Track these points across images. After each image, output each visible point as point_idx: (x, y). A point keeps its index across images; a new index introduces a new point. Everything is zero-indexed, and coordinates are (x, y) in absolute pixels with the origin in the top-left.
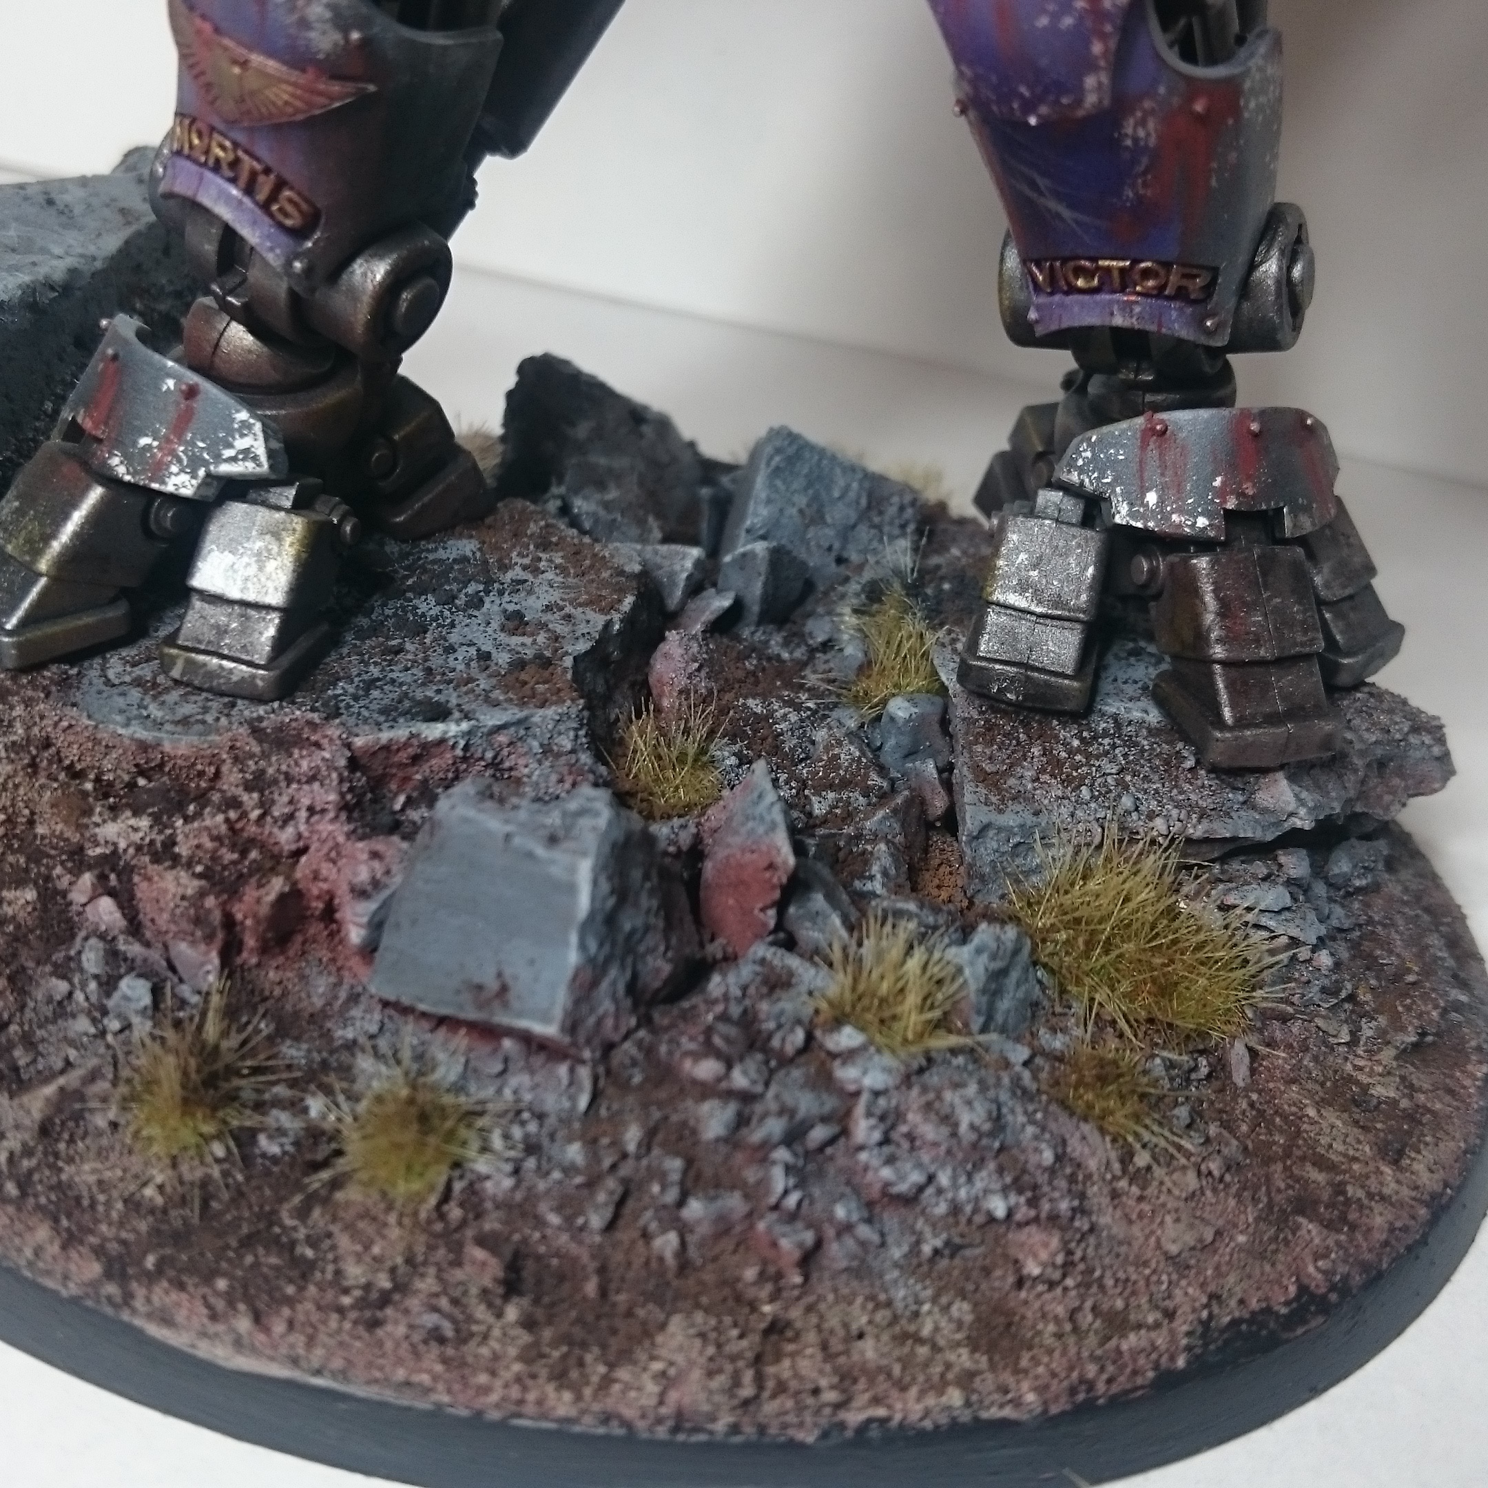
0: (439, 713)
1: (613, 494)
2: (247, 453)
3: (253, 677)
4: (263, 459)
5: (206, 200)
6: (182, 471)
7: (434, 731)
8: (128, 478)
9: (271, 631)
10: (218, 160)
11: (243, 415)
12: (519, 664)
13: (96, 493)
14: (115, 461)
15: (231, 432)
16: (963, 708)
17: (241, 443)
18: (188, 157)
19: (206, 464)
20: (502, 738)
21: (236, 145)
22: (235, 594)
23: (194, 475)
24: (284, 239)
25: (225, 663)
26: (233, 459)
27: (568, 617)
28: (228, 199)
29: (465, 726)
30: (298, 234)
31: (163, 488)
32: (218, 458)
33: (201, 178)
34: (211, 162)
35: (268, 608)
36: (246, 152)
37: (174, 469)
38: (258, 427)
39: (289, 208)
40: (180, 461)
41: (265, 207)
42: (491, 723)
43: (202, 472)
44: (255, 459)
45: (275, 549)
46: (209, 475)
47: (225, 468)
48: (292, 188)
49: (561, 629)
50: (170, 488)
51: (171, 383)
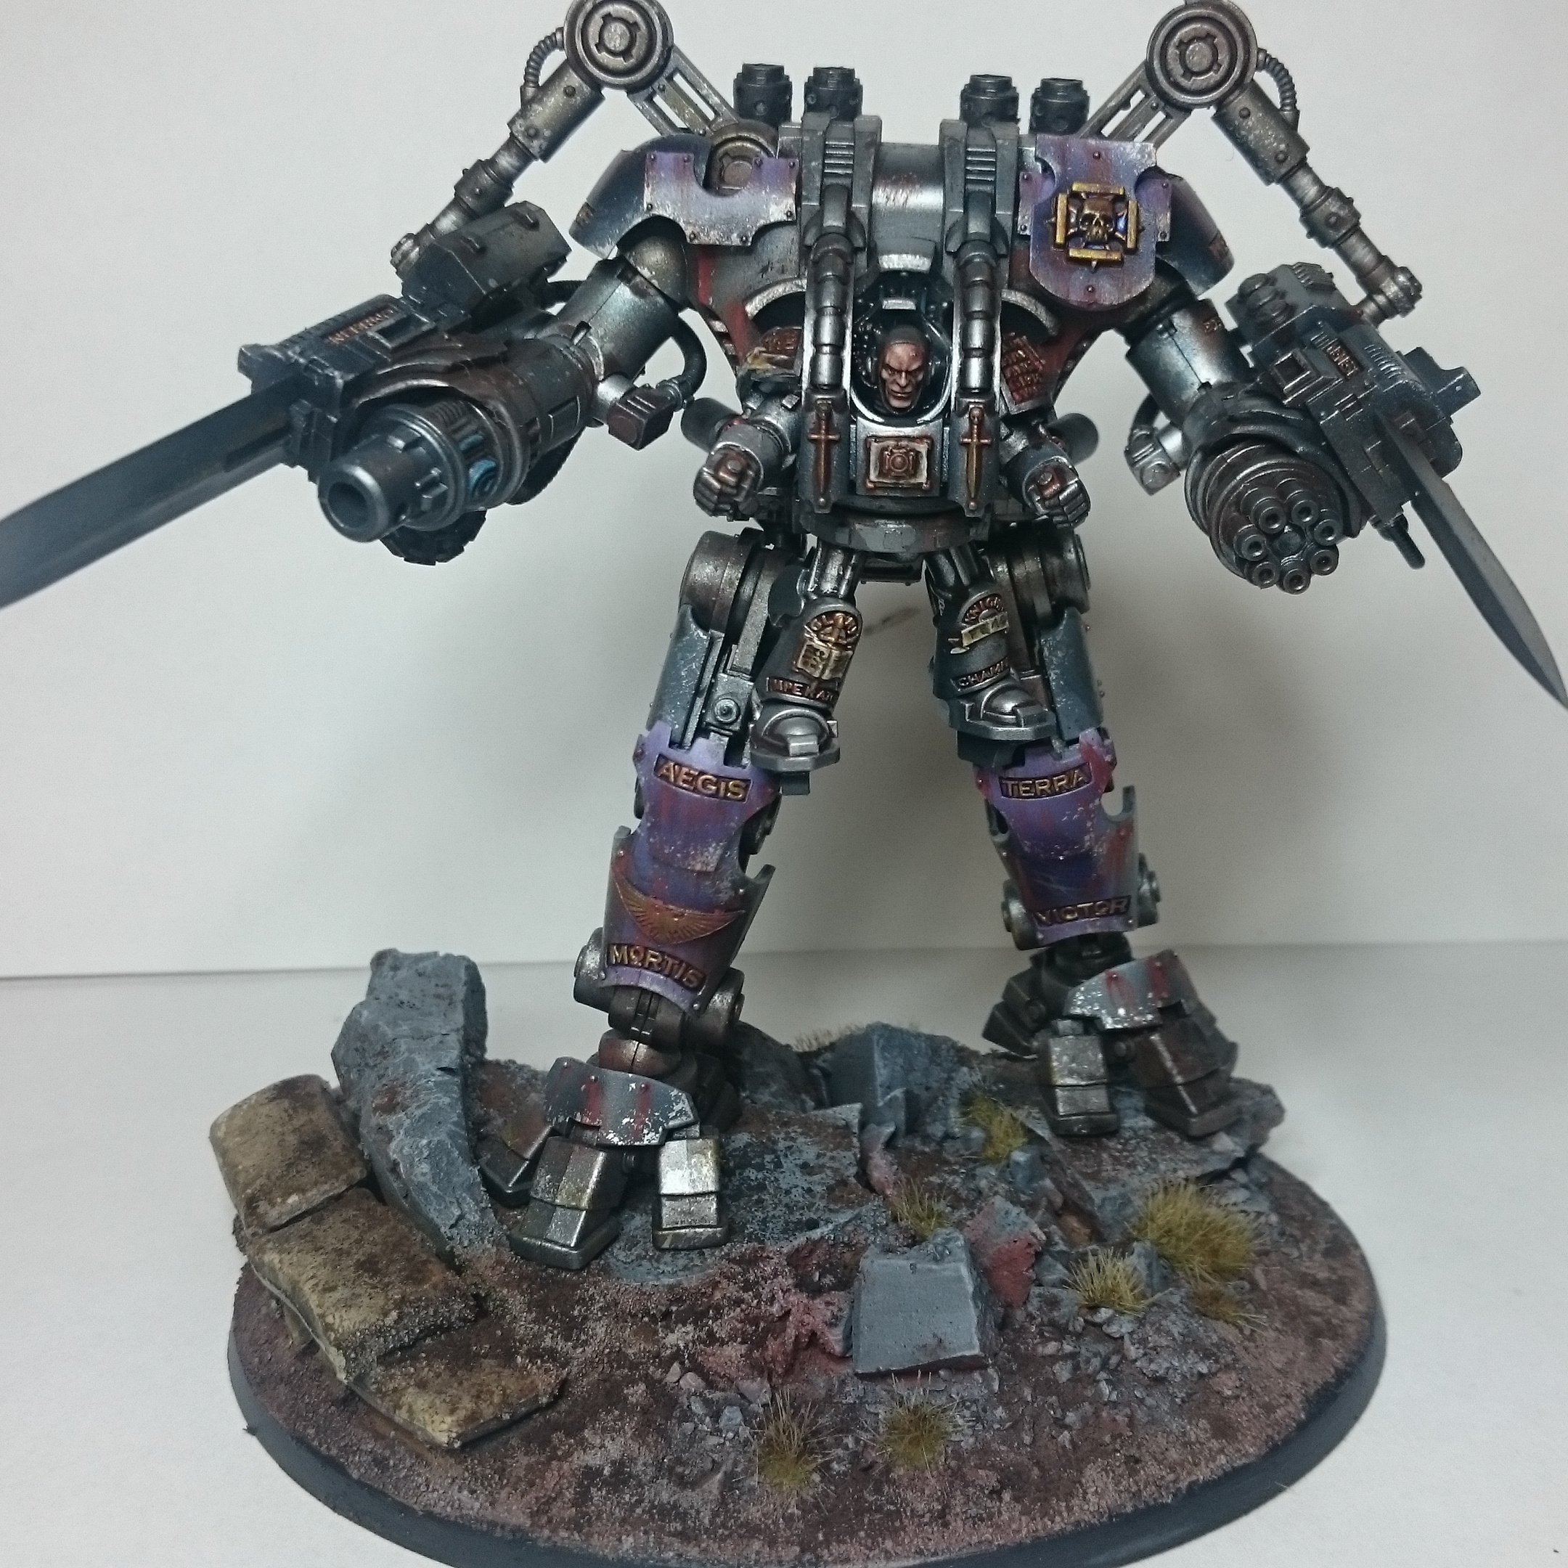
0: (813, 1225)
1: (774, 1088)
2: (681, 1112)
3: (715, 1233)
4: (690, 1113)
5: (644, 985)
6: (650, 1131)
7: (816, 1234)
8: (620, 1143)
9: (715, 1206)
10: (651, 963)
11: (674, 1092)
12: (830, 1189)
13: (601, 1157)
14: (610, 1136)
15: (671, 1103)
16: (1057, 1145)
17: (677, 1108)
18: (629, 965)
19: (662, 1124)
20: (850, 1228)
21: (662, 953)
22: (688, 1190)
23: (657, 1132)
24: (689, 994)
25: (697, 1230)
26: (675, 1117)
27: (832, 1158)
28: (659, 983)
29: (831, 1226)
30: (698, 989)
31: (641, 1143)
32: (668, 1120)
33: (640, 974)
34: (647, 965)
35: (711, 1193)
36: (669, 956)
37: (646, 1131)
38: (684, 1097)
39: (693, 978)
40: (648, 1126)
41: (679, 981)
42: (842, 1221)
43: (660, 1129)
44: (686, 1114)
45: (704, 1161)
46: (664, 1129)
47: (671, 1123)
48: (692, 968)
49: (836, 1165)
50: (646, 1142)
51: (633, 1085)
